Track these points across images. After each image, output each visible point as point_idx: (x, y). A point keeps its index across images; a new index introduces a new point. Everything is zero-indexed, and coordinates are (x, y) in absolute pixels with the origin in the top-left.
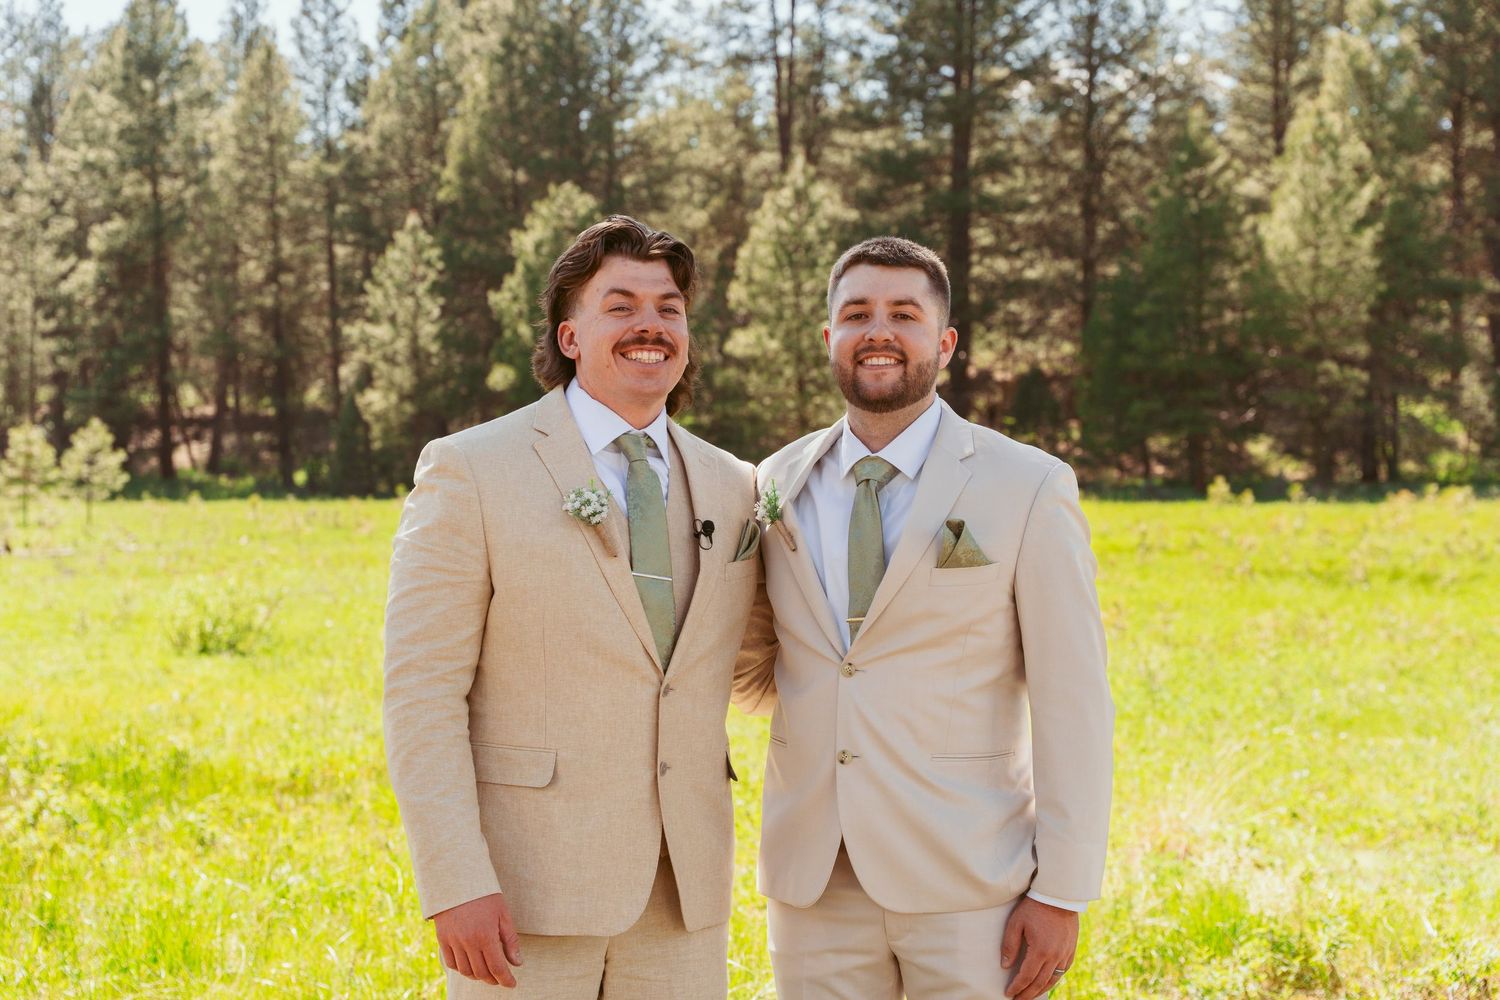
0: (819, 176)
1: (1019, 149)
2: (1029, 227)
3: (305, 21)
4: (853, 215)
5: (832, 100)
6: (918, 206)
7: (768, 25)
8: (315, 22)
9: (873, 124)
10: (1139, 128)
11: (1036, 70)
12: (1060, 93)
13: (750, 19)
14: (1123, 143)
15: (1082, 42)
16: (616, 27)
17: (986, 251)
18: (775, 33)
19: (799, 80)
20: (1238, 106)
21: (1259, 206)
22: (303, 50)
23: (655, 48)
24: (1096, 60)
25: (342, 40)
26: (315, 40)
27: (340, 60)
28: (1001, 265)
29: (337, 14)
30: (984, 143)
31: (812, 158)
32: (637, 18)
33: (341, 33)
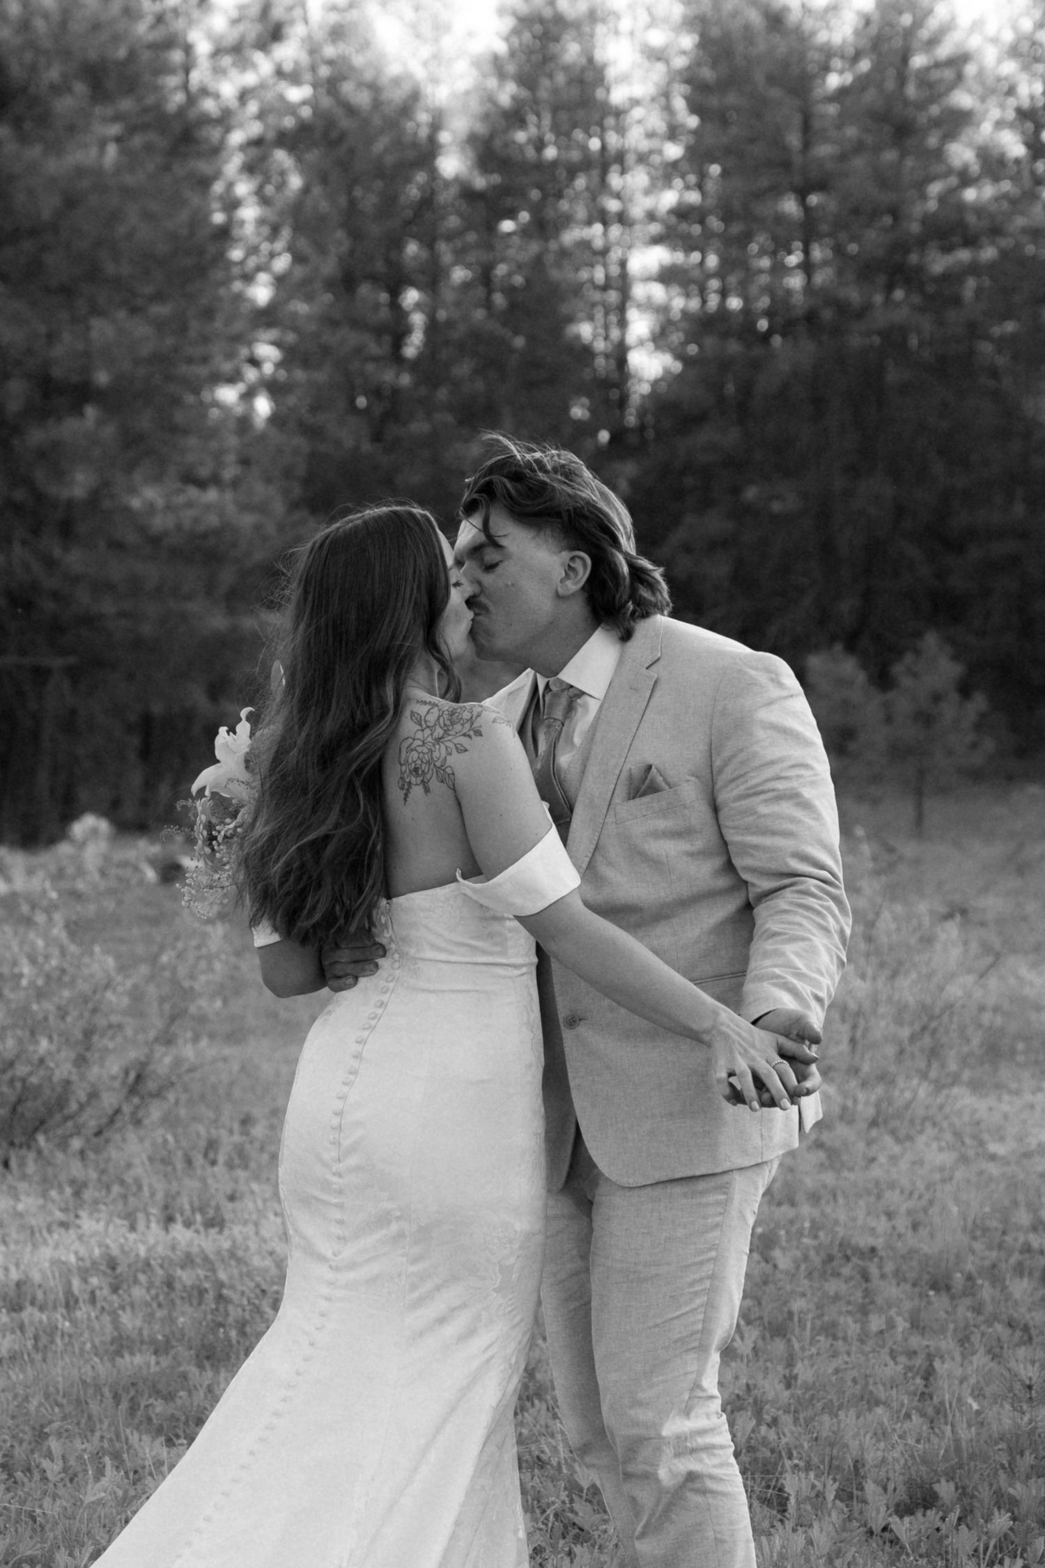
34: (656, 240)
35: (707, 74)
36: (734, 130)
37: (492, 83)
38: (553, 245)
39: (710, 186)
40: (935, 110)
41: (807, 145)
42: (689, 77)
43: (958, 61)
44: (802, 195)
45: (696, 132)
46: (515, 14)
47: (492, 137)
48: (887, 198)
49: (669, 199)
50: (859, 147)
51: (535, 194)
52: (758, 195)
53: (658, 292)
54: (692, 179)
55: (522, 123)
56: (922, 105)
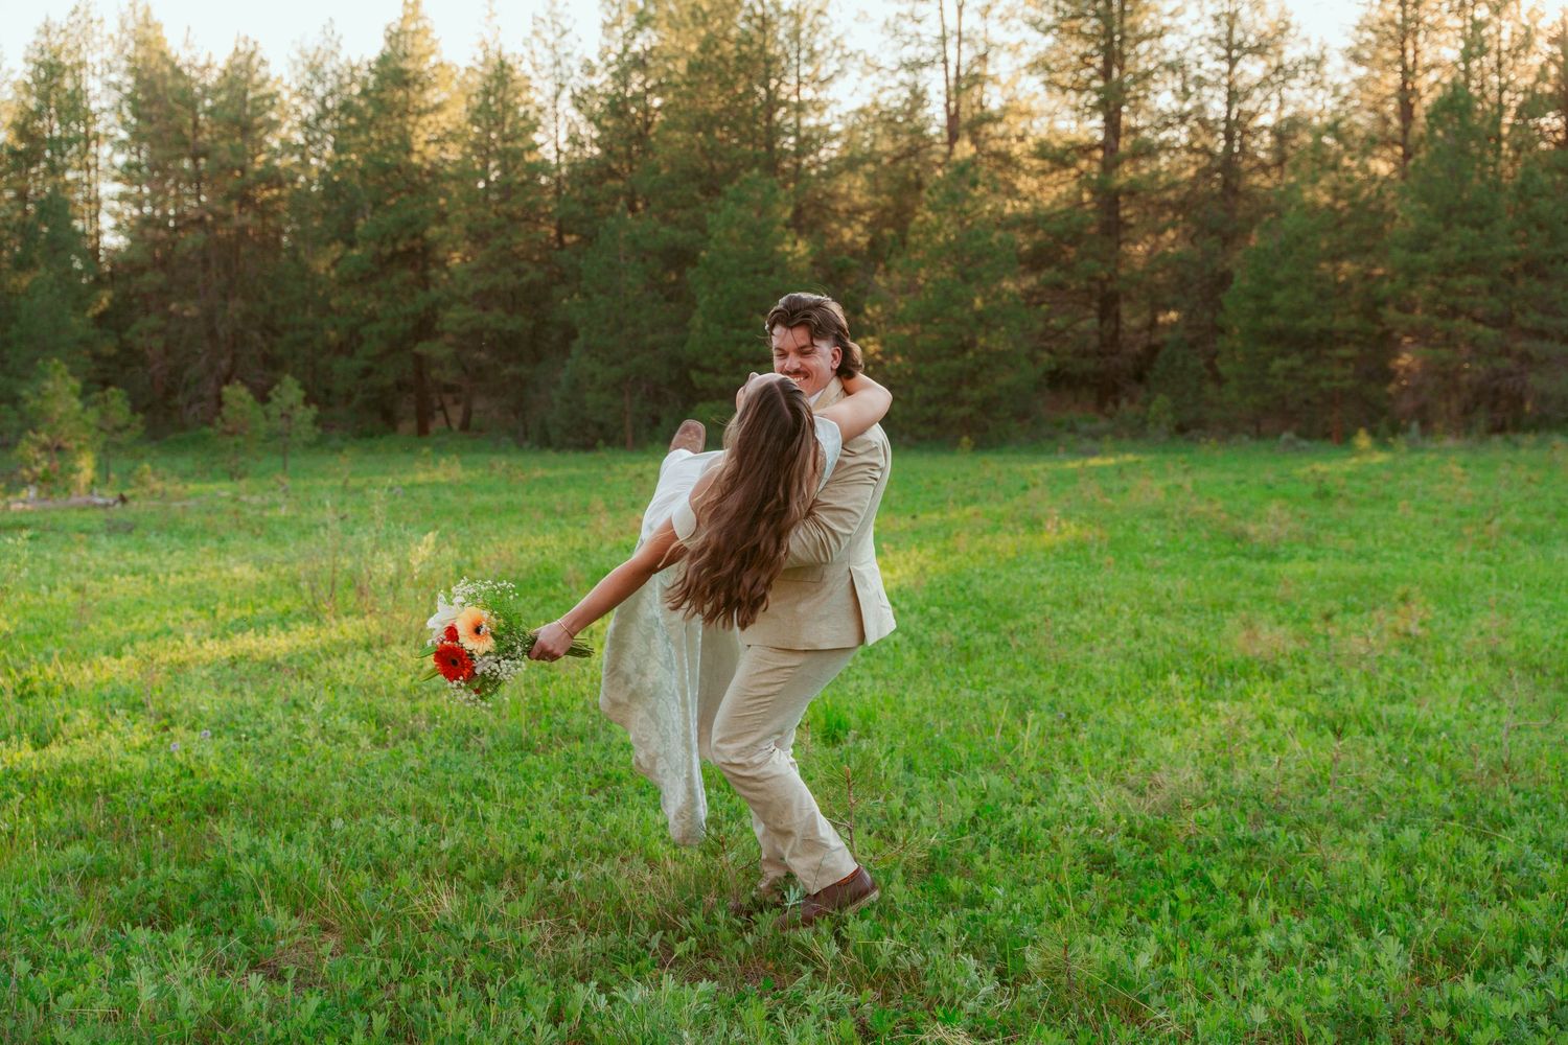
3: (535, 40)
7: (939, 33)
8: (545, 41)
13: (922, 28)
15: (1223, 37)
16: (803, 35)
18: (943, 39)
22: (534, 65)
23: (837, 53)
24: (1235, 53)
25: (567, 55)
26: (545, 57)
27: (566, 73)
29: (564, 33)
32: (821, 26)
33: (569, 50)
34: (116, 179)
35: (140, 96)
36: (156, 126)
37: (24, 97)
38: (61, 180)
39: (143, 154)
40: (258, 121)
41: (195, 136)
42: (131, 98)
43: (273, 96)
44: (195, 158)
45: (136, 126)
46: (35, 62)
47: (24, 125)
48: (238, 162)
49: (120, 159)
50: (222, 137)
51: (48, 154)
52: (170, 159)
53: (116, 205)
54: (134, 149)
55: (41, 119)
56: (252, 117)
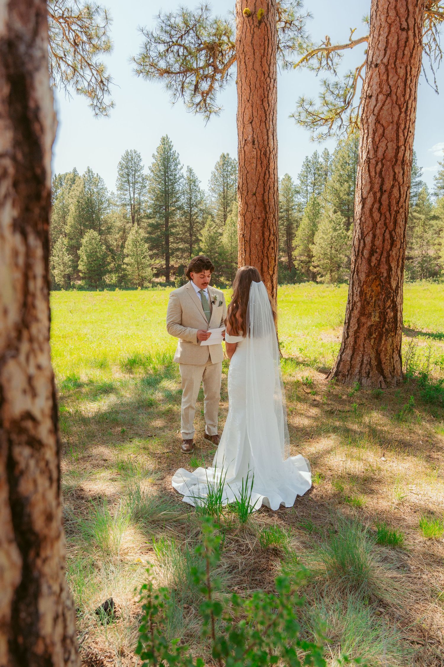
0: (140, 228)
1: (178, 223)
2: (180, 238)
4: (147, 235)
5: (143, 214)
6: (159, 233)
9: (151, 218)
10: (200, 219)
11: (180, 208)
12: (185, 212)
14: (197, 222)
17: (172, 242)
19: (136, 209)
20: (218, 215)
21: (221, 234)
28: (175, 245)
30: (171, 222)
31: (138, 224)
